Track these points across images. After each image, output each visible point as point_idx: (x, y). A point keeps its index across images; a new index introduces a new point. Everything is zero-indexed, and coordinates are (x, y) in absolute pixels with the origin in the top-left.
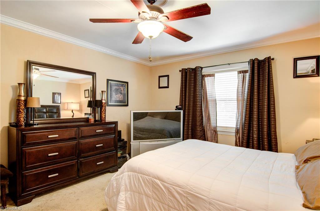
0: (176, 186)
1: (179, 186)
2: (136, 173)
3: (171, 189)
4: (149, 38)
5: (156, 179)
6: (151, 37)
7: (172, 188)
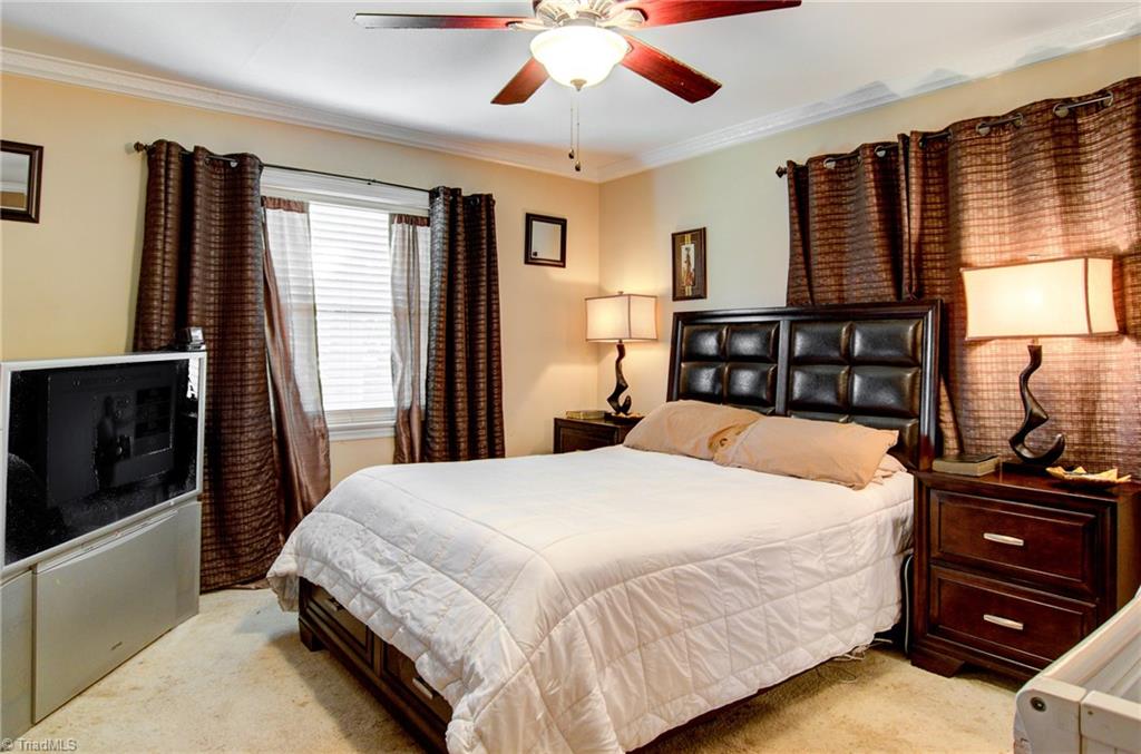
0: (732, 553)
1: (737, 549)
2: (617, 587)
3: (726, 567)
4: (574, 87)
5: (683, 563)
6: (579, 84)
7: (726, 564)
